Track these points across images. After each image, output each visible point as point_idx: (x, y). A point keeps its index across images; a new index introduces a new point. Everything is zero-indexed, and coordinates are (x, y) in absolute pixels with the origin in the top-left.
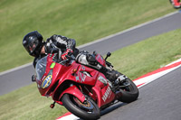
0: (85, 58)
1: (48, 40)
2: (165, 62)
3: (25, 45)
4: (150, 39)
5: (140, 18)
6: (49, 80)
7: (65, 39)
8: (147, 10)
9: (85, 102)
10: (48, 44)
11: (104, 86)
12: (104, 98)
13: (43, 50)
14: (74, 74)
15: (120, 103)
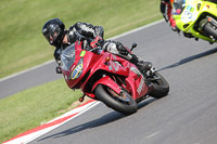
0: (114, 46)
1: (71, 28)
2: (46, 118)
3: (45, 34)
4: (28, 91)
5: (14, 65)
6: (79, 69)
7: (91, 26)
8: (23, 57)
9: (120, 94)
10: (71, 33)
11: (137, 78)
12: (139, 91)
13: (66, 39)
14: (107, 63)
15: (151, 98)
